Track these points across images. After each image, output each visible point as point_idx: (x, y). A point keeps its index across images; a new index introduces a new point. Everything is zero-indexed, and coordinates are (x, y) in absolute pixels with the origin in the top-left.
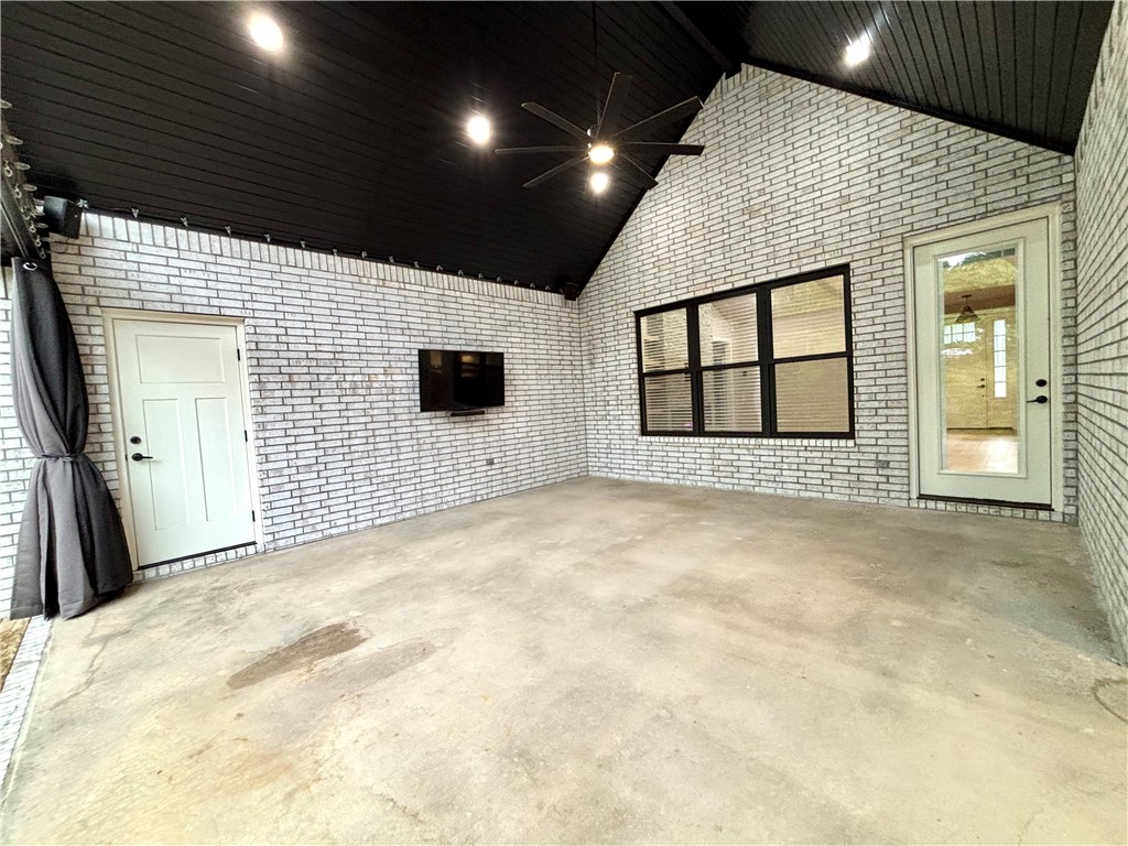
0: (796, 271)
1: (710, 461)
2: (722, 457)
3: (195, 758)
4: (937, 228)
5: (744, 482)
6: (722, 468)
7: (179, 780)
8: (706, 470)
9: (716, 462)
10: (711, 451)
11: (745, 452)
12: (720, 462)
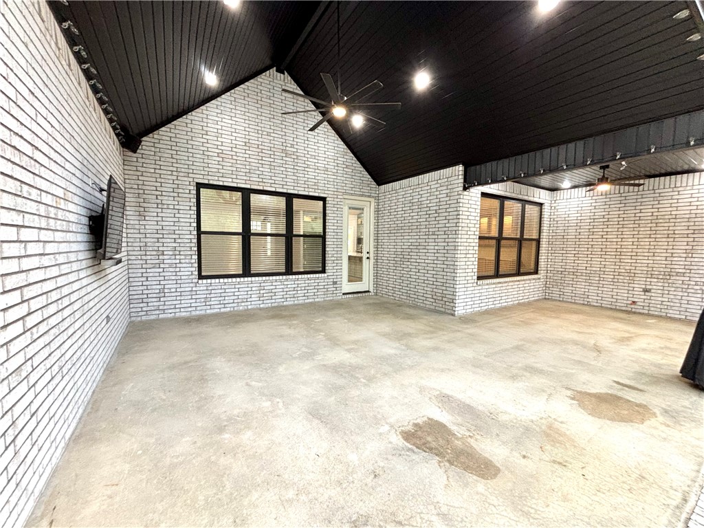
0: (307, 193)
1: (258, 292)
2: (265, 288)
3: (565, 464)
4: (352, 194)
5: (278, 300)
6: (265, 295)
7: (581, 464)
8: (255, 297)
9: (262, 292)
10: (259, 285)
11: (279, 283)
12: (264, 291)
